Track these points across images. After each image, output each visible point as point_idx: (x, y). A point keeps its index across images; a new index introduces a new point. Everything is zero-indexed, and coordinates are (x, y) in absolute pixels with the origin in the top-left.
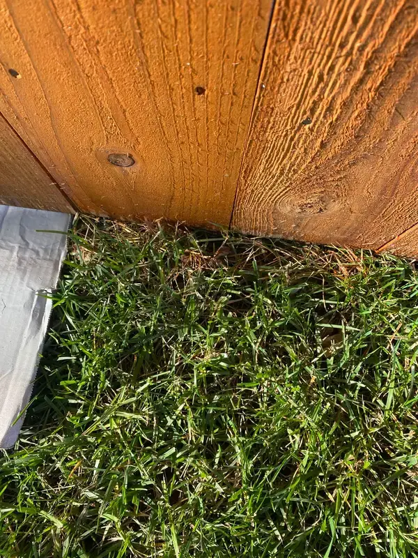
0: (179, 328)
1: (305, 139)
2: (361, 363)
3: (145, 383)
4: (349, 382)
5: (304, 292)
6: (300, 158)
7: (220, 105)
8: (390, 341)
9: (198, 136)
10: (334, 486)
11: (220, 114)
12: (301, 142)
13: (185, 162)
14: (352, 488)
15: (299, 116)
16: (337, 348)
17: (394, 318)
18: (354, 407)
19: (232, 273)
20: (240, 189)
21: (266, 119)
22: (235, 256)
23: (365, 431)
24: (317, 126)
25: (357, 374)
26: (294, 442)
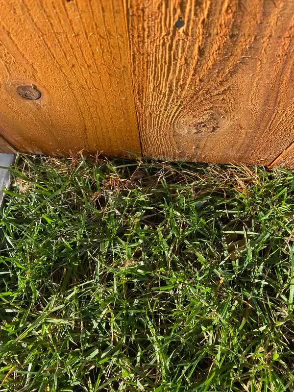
0: (102, 242)
1: (183, 46)
2: (263, 264)
3: (73, 291)
4: (254, 281)
5: (208, 204)
6: (183, 70)
7: (93, 13)
8: (287, 243)
9: (85, 56)
10: (247, 378)
11: (96, 24)
12: (180, 51)
13: (83, 88)
14: (264, 380)
15: (170, 17)
16: (242, 251)
17: (289, 222)
18: (260, 304)
19: (145, 191)
20: (139, 113)
21: (141, 25)
22: (148, 178)
23: (272, 326)
24: (190, 28)
25: (261, 273)
26: (208, 337)
